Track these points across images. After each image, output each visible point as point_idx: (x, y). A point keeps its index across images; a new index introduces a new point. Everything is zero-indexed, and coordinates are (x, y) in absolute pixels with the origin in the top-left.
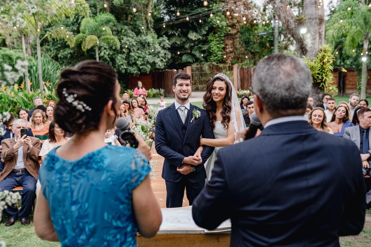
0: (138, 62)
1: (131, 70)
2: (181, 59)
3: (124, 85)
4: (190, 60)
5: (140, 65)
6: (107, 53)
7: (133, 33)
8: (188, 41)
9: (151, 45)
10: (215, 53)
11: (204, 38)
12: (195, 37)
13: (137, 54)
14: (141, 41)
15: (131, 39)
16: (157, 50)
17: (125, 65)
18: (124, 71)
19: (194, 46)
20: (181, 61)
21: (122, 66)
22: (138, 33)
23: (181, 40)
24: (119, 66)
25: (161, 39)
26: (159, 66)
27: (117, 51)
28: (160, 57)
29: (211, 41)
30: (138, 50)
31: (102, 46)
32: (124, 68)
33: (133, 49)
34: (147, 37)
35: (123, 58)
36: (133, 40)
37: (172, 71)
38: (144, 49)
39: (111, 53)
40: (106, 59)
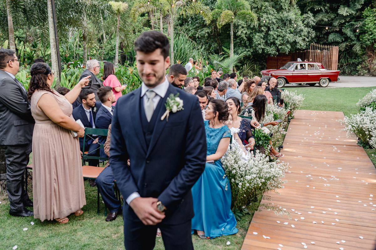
0: (276, 42)
1: (268, 51)
2: (327, 38)
3: (260, 67)
4: (339, 39)
5: (279, 45)
6: (245, 32)
7: (273, 9)
8: (337, 17)
9: (293, 22)
10: (371, 31)
11: (358, 14)
12: (347, 12)
13: (277, 33)
14: (282, 18)
15: (271, 16)
16: (299, 28)
17: (262, 45)
18: (260, 51)
19: (344, 23)
20: (327, 41)
21: (259, 46)
22: (280, 9)
23: (329, 17)
24: (256, 46)
25: (305, 16)
26: (301, 45)
27: (255, 29)
28: (303, 36)
29: (367, 16)
30: (278, 28)
31: (239, 25)
32: (262, 48)
33: (273, 27)
34: (289, 14)
35: (261, 37)
36: (273, 17)
38: (285, 27)
39: (248, 33)
40: (242, 38)
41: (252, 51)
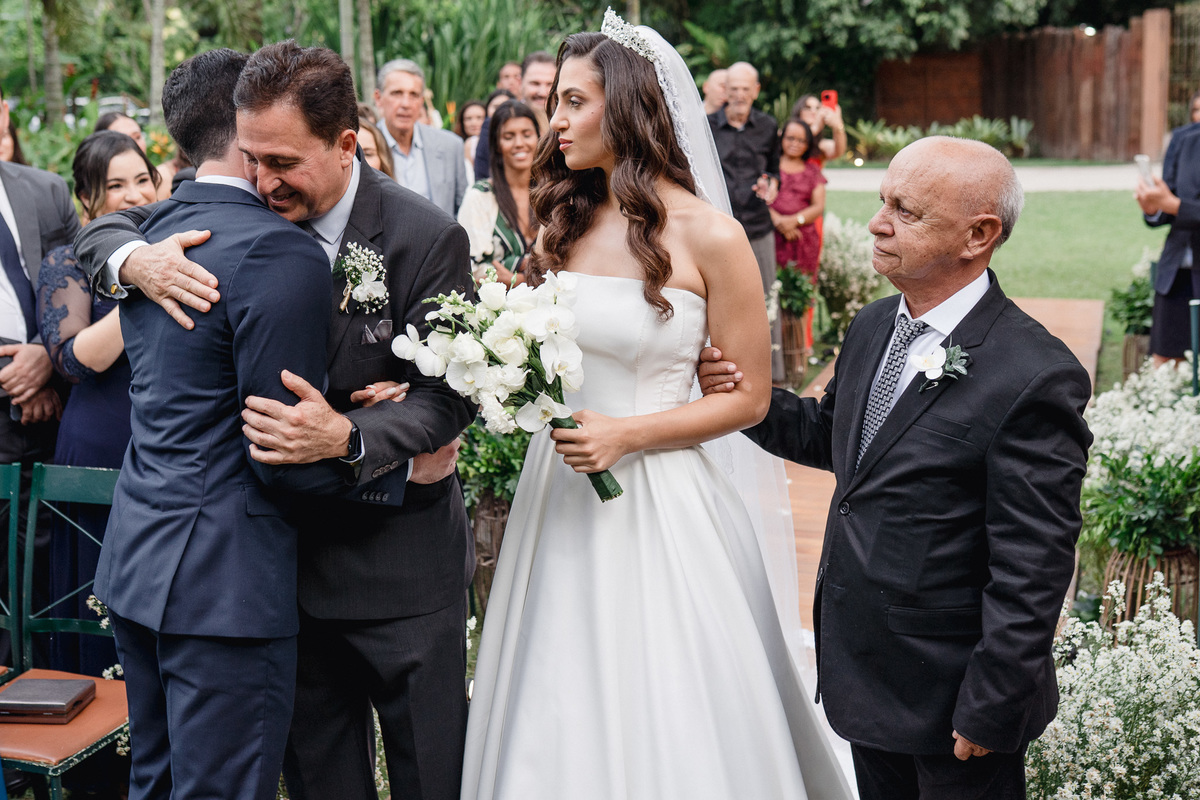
1: (875, 35)
5: (920, 11)
17: (847, 13)
18: (841, 40)
21: (835, 18)
24: (822, 17)
26: (1012, 10)
32: (845, 26)
37: (1073, 38)
41: (806, 37)
